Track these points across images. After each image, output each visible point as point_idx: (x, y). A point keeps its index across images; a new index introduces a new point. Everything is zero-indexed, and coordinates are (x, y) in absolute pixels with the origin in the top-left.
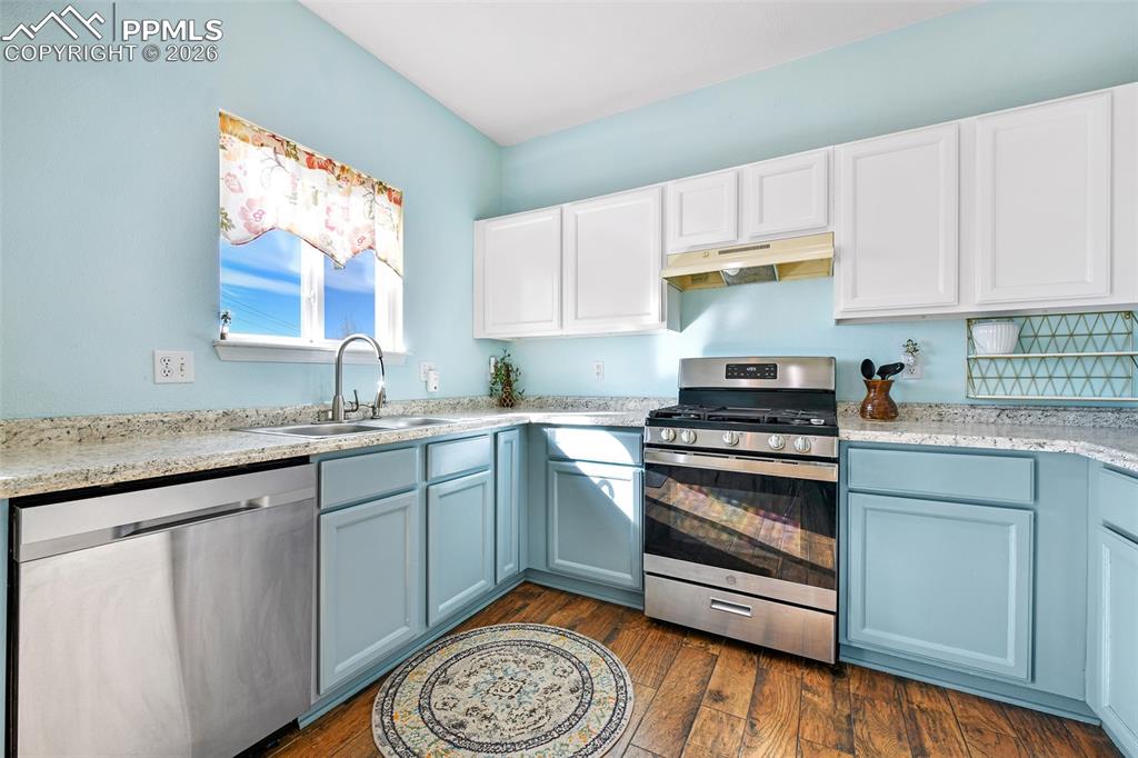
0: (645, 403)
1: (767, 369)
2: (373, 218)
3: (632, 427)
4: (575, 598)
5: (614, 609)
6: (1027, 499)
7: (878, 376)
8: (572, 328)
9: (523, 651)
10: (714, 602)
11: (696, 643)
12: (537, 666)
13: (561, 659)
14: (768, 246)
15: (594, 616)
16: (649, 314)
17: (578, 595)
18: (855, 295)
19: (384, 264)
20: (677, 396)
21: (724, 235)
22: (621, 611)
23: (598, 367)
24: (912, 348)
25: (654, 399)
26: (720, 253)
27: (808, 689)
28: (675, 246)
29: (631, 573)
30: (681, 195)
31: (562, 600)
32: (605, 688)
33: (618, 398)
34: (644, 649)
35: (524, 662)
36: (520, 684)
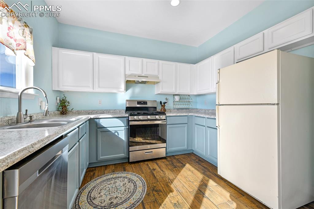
0: (115, 111)
1: (145, 103)
2: (25, 37)
3: (125, 117)
4: (106, 167)
5: (119, 164)
6: (187, 122)
7: (163, 104)
8: (97, 90)
9: (107, 182)
10: (146, 153)
11: (142, 163)
12: (115, 183)
13: (119, 179)
14: (148, 77)
15: (116, 168)
16: (121, 88)
17: (106, 165)
18: (162, 89)
19: (27, 57)
20: (125, 109)
21: (139, 72)
22: (121, 164)
23: (100, 101)
24: (167, 99)
25: (118, 110)
26: (138, 76)
27: (164, 162)
28: (128, 73)
29: (124, 153)
30: (129, 61)
31: (103, 168)
32: (135, 178)
33: (107, 110)
34: (134, 169)
35: (111, 183)
36: (116, 188)
